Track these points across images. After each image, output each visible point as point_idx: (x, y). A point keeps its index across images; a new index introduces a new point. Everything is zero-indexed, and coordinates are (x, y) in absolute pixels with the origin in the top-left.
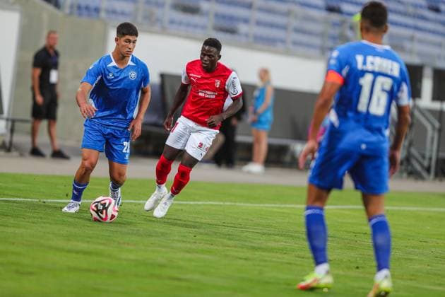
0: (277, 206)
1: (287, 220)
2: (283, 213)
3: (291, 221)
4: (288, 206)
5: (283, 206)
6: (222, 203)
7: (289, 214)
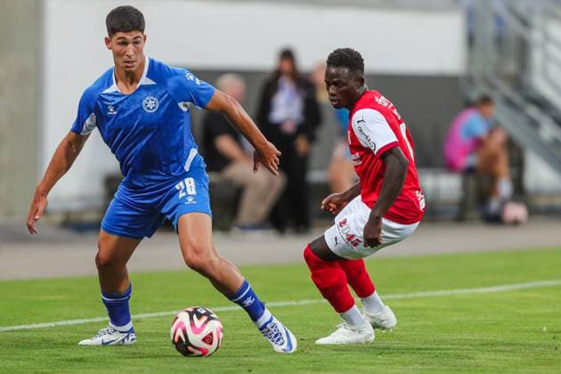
0: (401, 296)
1: (421, 322)
2: (413, 309)
3: (430, 323)
4: (420, 294)
5: (411, 295)
6: (294, 303)
7: (424, 309)
